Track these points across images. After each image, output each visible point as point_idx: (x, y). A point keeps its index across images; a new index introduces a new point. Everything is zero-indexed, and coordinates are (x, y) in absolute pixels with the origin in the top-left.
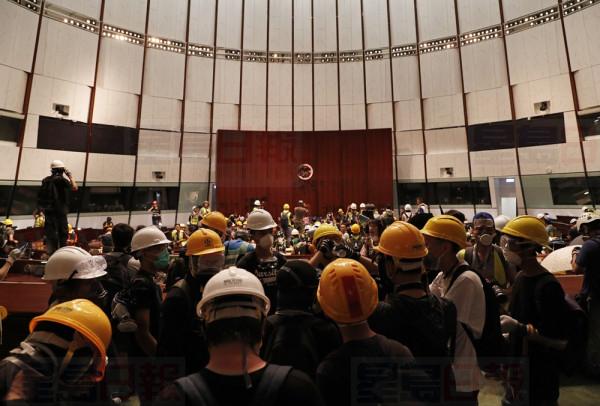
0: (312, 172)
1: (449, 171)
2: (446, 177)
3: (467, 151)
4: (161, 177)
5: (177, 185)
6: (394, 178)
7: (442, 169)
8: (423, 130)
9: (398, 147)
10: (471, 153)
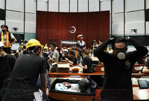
0: (75, 30)
1: (135, 31)
2: (133, 34)
3: (144, 21)
4: (16, 30)
5: (23, 34)
6: (110, 34)
7: (132, 30)
8: (124, 12)
9: (113, 21)
10: (146, 22)
